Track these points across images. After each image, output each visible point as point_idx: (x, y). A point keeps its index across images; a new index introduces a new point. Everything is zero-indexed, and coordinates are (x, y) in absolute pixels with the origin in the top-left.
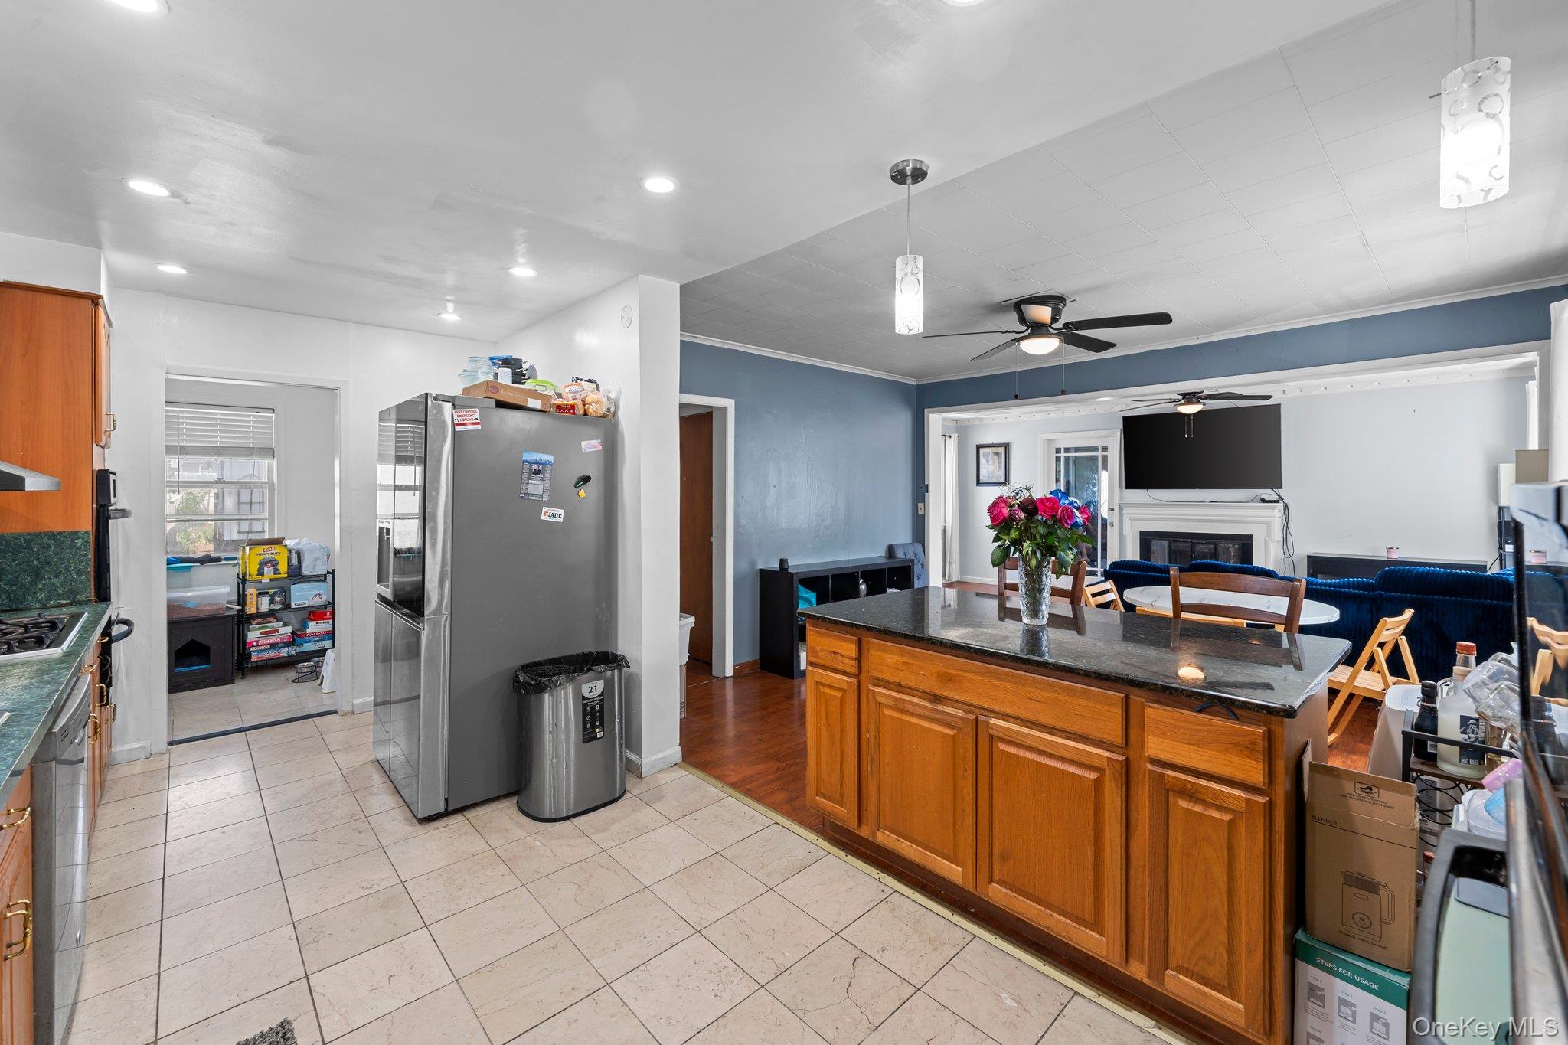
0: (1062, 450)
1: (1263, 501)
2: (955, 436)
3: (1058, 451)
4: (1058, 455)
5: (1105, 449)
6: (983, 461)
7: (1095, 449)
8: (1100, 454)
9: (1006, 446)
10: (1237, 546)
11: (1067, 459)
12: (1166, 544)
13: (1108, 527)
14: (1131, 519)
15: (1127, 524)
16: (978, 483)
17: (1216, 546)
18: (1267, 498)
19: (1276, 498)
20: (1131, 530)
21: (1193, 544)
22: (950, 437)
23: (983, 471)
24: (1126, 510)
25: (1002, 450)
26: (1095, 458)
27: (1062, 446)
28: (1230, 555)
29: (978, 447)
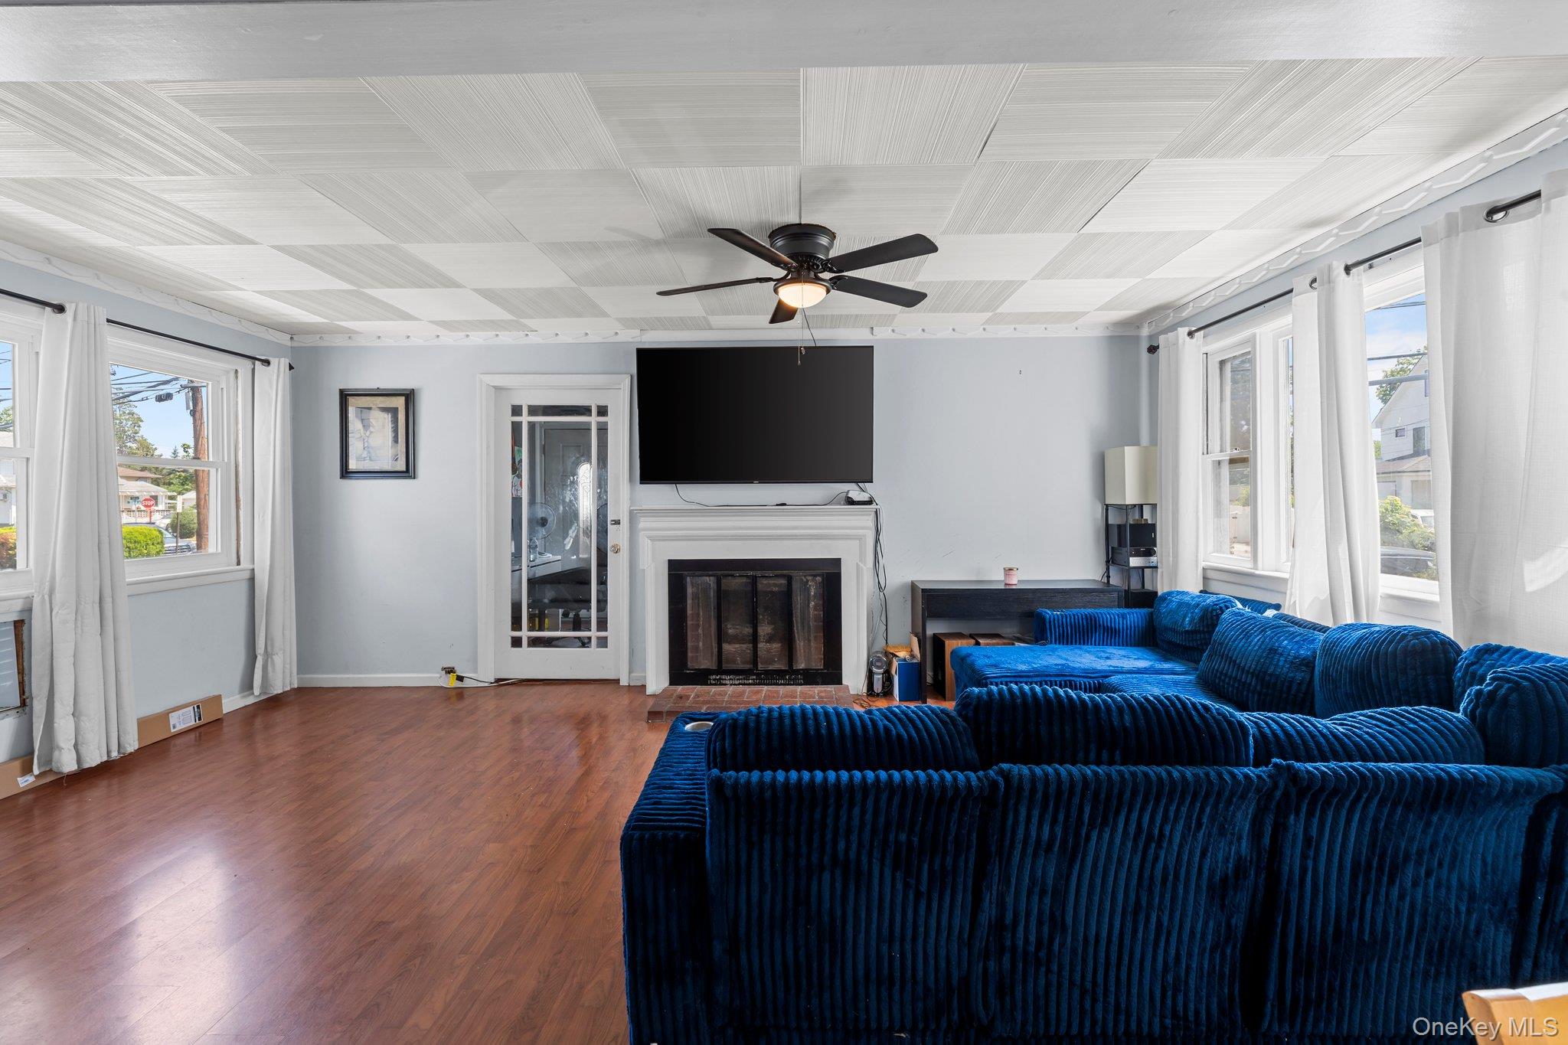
0: (525, 411)
1: (850, 502)
2: (280, 364)
3: (516, 410)
4: (517, 419)
5: (603, 411)
6: (354, 424)
7: (585, 410)
8: (593, 420)
9: (409, 396)
10: (819, 579)
11: (532, 426)
12: (710, 581)
13: (610, 554)
14: (653, 539)
15: (645, 546)
16: (346, 473)
17: (790, 579)
18: (856, 499)
19: (864, 497)
20: (653, 561)
21: (754, 579)
22: (267, 362)
23: (355, 447)
24: (643, 523)
25: (399, 403)
26: (585, 429)
27: (525, 400)
28: (809, 594)
29: (344, 396)
